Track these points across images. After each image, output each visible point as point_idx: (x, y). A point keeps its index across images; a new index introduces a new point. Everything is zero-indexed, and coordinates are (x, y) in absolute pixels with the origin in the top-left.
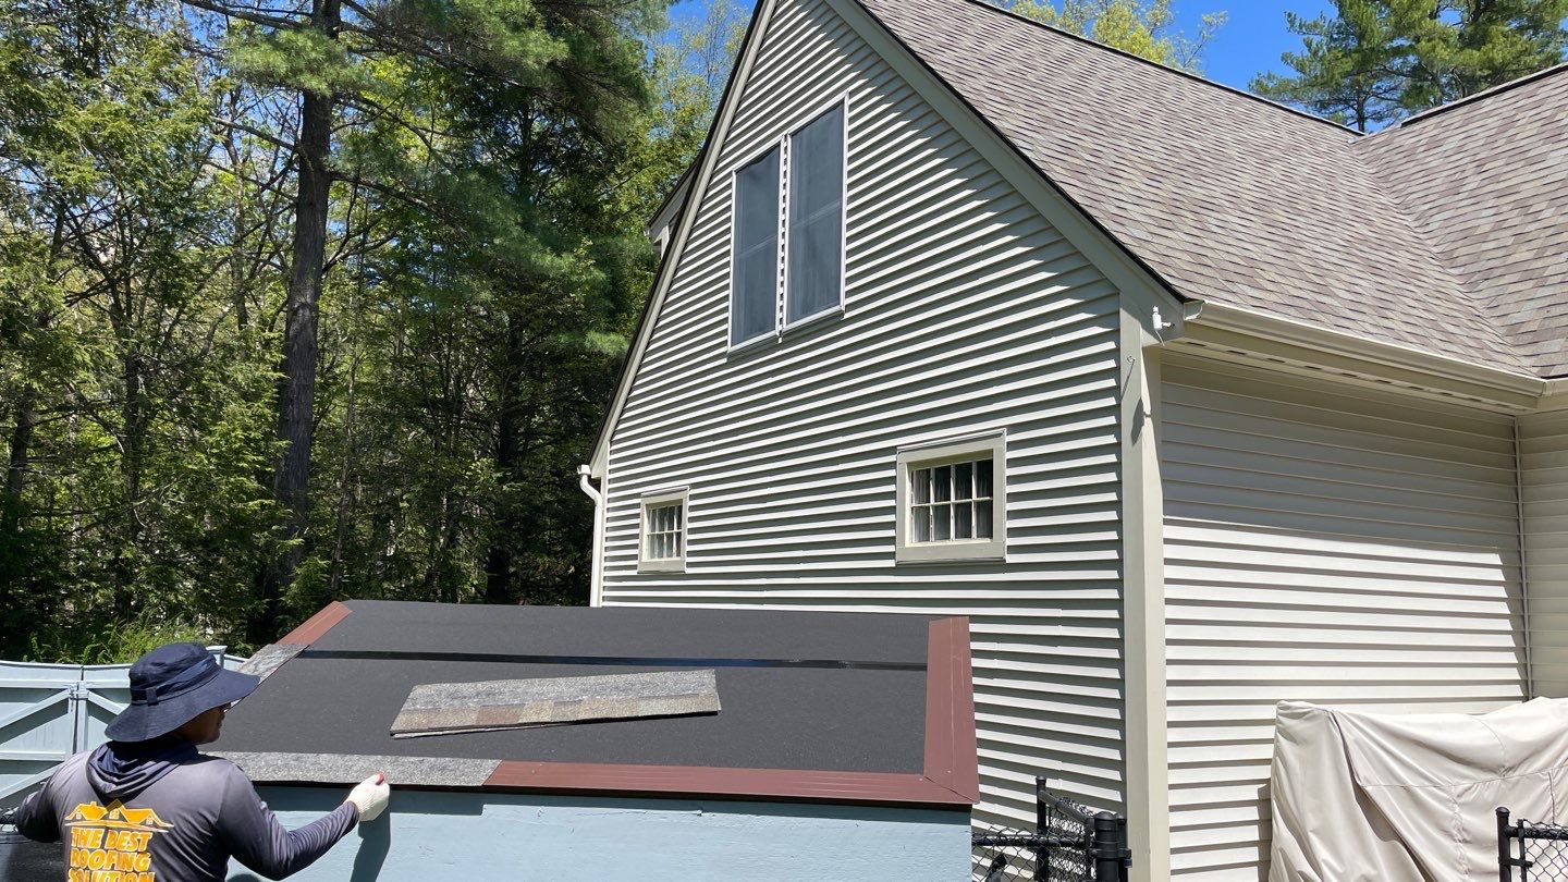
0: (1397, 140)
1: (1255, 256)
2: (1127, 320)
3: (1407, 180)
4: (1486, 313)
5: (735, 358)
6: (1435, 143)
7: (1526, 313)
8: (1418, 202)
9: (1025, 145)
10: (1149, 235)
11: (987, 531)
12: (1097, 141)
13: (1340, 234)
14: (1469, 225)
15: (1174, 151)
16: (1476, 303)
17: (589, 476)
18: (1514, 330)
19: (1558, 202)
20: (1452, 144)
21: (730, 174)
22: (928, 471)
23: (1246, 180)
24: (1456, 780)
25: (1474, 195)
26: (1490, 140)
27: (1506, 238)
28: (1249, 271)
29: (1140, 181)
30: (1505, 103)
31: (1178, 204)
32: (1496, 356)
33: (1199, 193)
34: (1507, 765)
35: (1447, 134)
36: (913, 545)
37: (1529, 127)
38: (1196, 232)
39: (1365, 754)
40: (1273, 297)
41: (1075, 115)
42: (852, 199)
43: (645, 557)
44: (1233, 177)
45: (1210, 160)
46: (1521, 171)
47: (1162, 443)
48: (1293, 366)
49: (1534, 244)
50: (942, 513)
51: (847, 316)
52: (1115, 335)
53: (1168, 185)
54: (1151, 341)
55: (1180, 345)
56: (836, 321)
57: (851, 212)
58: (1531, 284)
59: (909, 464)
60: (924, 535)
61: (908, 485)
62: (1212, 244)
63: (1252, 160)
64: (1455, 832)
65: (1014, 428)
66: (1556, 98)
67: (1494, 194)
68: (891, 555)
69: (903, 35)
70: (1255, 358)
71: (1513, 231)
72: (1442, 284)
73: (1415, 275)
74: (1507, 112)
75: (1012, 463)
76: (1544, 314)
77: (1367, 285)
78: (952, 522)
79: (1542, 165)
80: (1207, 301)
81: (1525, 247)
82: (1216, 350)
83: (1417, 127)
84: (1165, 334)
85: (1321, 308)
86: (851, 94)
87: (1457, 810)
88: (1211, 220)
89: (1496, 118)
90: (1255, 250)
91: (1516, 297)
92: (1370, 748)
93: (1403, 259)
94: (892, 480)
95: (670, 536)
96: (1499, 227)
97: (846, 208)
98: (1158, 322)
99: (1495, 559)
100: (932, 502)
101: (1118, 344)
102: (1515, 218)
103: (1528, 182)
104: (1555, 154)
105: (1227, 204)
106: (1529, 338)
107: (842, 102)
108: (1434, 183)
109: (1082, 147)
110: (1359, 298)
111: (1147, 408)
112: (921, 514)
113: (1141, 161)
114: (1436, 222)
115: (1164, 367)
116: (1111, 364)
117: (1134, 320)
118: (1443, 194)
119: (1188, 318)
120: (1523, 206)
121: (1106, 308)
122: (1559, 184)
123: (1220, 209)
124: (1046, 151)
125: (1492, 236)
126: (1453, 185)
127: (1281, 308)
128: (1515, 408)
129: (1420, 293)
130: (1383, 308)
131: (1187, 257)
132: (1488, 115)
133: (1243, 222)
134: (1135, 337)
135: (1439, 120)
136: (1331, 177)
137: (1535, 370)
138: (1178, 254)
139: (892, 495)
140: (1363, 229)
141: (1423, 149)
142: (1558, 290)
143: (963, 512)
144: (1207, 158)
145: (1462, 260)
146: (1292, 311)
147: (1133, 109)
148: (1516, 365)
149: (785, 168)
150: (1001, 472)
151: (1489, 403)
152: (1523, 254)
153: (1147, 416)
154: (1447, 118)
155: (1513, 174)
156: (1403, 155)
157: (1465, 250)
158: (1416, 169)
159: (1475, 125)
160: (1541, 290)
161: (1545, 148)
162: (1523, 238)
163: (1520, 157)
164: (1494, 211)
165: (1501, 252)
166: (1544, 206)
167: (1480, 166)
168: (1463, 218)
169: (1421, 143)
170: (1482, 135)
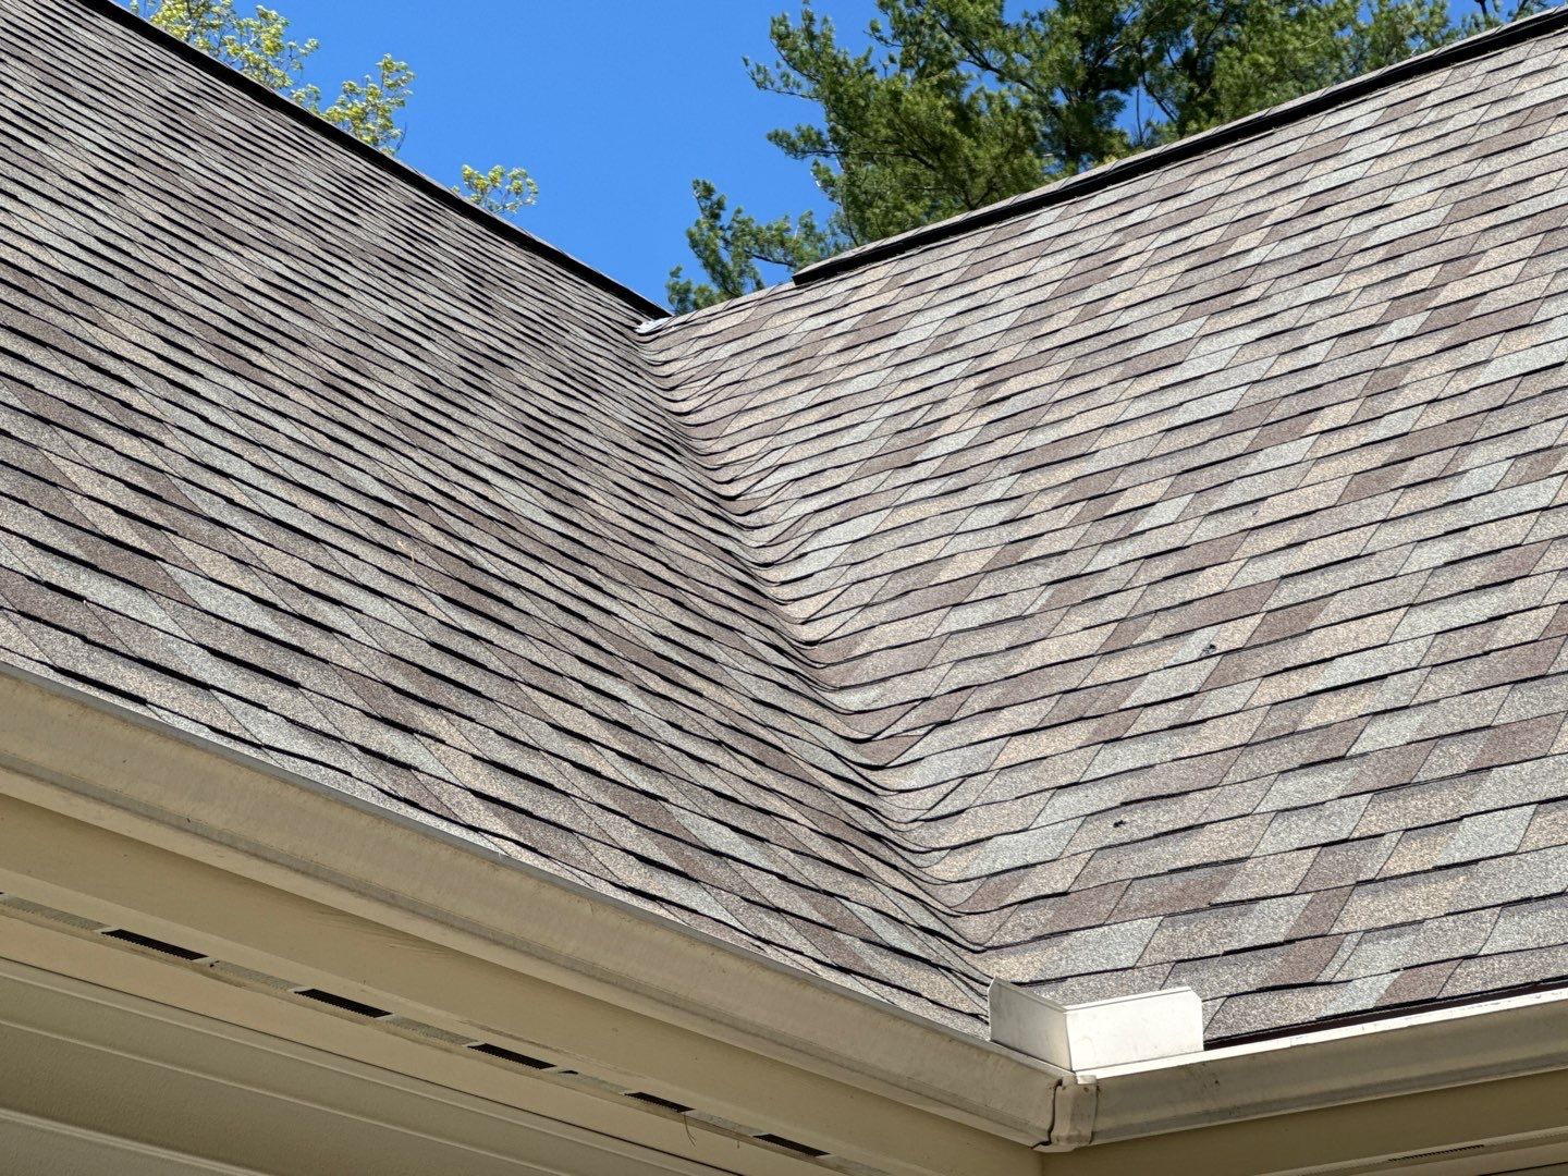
0: (778, 321)
6: (877, 328)
7: (1045, 835)
14: (918, 556)
18: (992, 890)
19: (1203, 479)
20: (919, 331)
26: (1031, 315)
30: (1095, 217)
35: (920, 302)
37: (1154, 274)
46: (1107, 395)
49: (1114, 608)
58: (1080, 732)
66: (1242, 197)
67: (1014, 464)
71: (1055, 570)
74: (1093, 240)
76: (1106, 832)
81: (1080, 618)
83: (836, 288)
89: (1065, 256)
91: (1026, 779)
93: (646, 615)
96: (1008, 560)
102: (1059, 528)
103: (1120, 424)
104: (1216, 342)
108: (847, 437)
122: (1215, 428)
125: (987, 587)
126: (899, 442)
132: (1042, 251)
135: (905, 265)
141: (841, 343)
142: (1160, 749)
152: (1075, 637)
154: (921, 263)
155: (1080, 405)
156: (781, 361)
157: (892, 634)
158: (807, 400)
159: (1000, 277)
160: (1107, 753)
161: (1188, 330)
162: (1077, 590)
163: (1111, 357)
164: (1004, 512)
165: (1004, 637)
166: (1155, 492)
167: (990, 381)
168: (910, 535)
169: (837, 329)
170: (1011, 299)
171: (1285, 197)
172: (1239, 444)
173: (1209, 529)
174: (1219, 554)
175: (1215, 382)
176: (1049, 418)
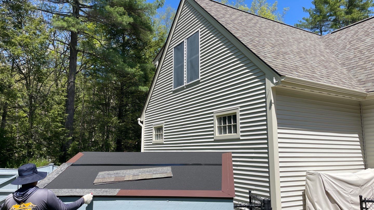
0: (331, 36)
1: (297, 65)
2: (267, 81)
3: (333, 46)
4: (353, 77)
5: (174, 92)
6: (339, 37)
7: (362, 77)
8: (336, 51)
9: (242, 40)
10: (272, 61)
11: (236, 131)
12: (259, 39)
13: (317, 59)
14: (348, 56)
15: (277, 41)
16: (350, 75)
17: (140, 121)
18: (359, 81)
19: (369, 50)
20: (343, 37)
21: (172, 48)
22: (221, 118)
23: (295, 47)
24: (349, 189)
25: (349, 49)
27: (357, 59)
28: (296, 68)
29: (269, 48)
30: (355, 27)
31: (279, 53)
32: (356, 87)
33: (284, 50)
34: (362, 185)
35: (342, 35)
36: (218, 135)
37: (361, 33)
38: (283, 60)
39: (327, 183)
40: (302, 75)
41: (254, 32)
42: (201, 54)
43: (154, 140)
44: (291, 46)
45: (286, 42)
46: (360, 44)
47: (277, 110)
48: (307, 91)
49: (364, 61)
50: (225, 127)
51: (201, 81)
52: (264, 84)
53: (276, 49)
54: (273, 85)
55: (280, 86)
56: (198, 82)
57: (201, 57)
58: (363, 70)
59: (217, 116)
60: (220, 133)
61: (216, 121)
62: (287, 62)
63: (296, 42)
64: (349, 201)
65: (241, 107)
66: (368, 26)
67: (354, 49)
68: (213, 138)
69: (212, 15)
70: (298, 89)
71: (359, 58)
72: (342, 70)
73: (336, 69)
74: (356, 29)
75: (241, 115)
76: (366, 77)
77: (324, 71)
78: (227, 130)
79: (365, 42)
80: (286, 76)
81: (361, 61)
82: (289, 87)
83: (335, 34)
84: (276, 84)
85: (313, 77)
86: (201, 29)
87: (350, 196)
88: (287, 57)
89: (354, 31)
90: (297, 64)
91: (360, 73)
92: (328, 181)
93: (332, 65)
94: (212, 120)
95: (160, 135)
96: (355, 57)
97: (200, 56)
98: (275, 81)
99: (357, 135)
100: (222, 125)
101: (265, 86)
102: (359, 54)
103: (361, 46)
104: (368, 39)
105: (290, 53)
106: (363, 83)
107: (198, 31)
108: (339, 47)
109: (256, 40)
110: (322, 74)
111: (273, 102)
112: (220, 128)
113: (269, 43)
114: (340, 56)
115: (276, 91)
116: (264, 91)
117: (269, 80)
118: (341, 49)
119: (282, 80)
120: (361, 52)
121: (262, 78)
122: (369, 46)
123: (289, 54)
124: (247, 41)
125: (353, 59)
127: (304, 77)
128: (360, 99)
129: (337, 73)
130: (328, 77)
131: (281, 66)
132: (351, 30)
133: (294, 57)
134: (269, 85)
135: (340, 32)
136: (315, 46)
137: (365, 90)
138: (279, 65)
139: (213, 124)
140: (322, 58)
141: (336, 39)
142: (369, 71)
143: (230, 127)
144: (285, 42)
145: (346, 65)
146: (306, 78)
147: (267, 31)
148: (360, 89)
149: (185, 46)
150: (239, 117)
151: (354, 98)
152: (361, 63)
153: (273, 103)
154: (342, 31)
155: (358, 44)
156: (332, 40)
157: (347, 62)
158: (335, 44)
159: (349, 33)
160: (365, 71)
161: (365, 38)
162: (361, 59)
163: (359, 40)
164: (353, 53)
165: (356, 63)
166: (365, 51)
167: (350, 42)
168: (346, 55)
169: (336, 37)
170: (350, 35)
171: (371, 26)
172: (371, 48)
173: (370, 55)
174: (371, 56)
175: (369, 43)
176: (355, 45)
